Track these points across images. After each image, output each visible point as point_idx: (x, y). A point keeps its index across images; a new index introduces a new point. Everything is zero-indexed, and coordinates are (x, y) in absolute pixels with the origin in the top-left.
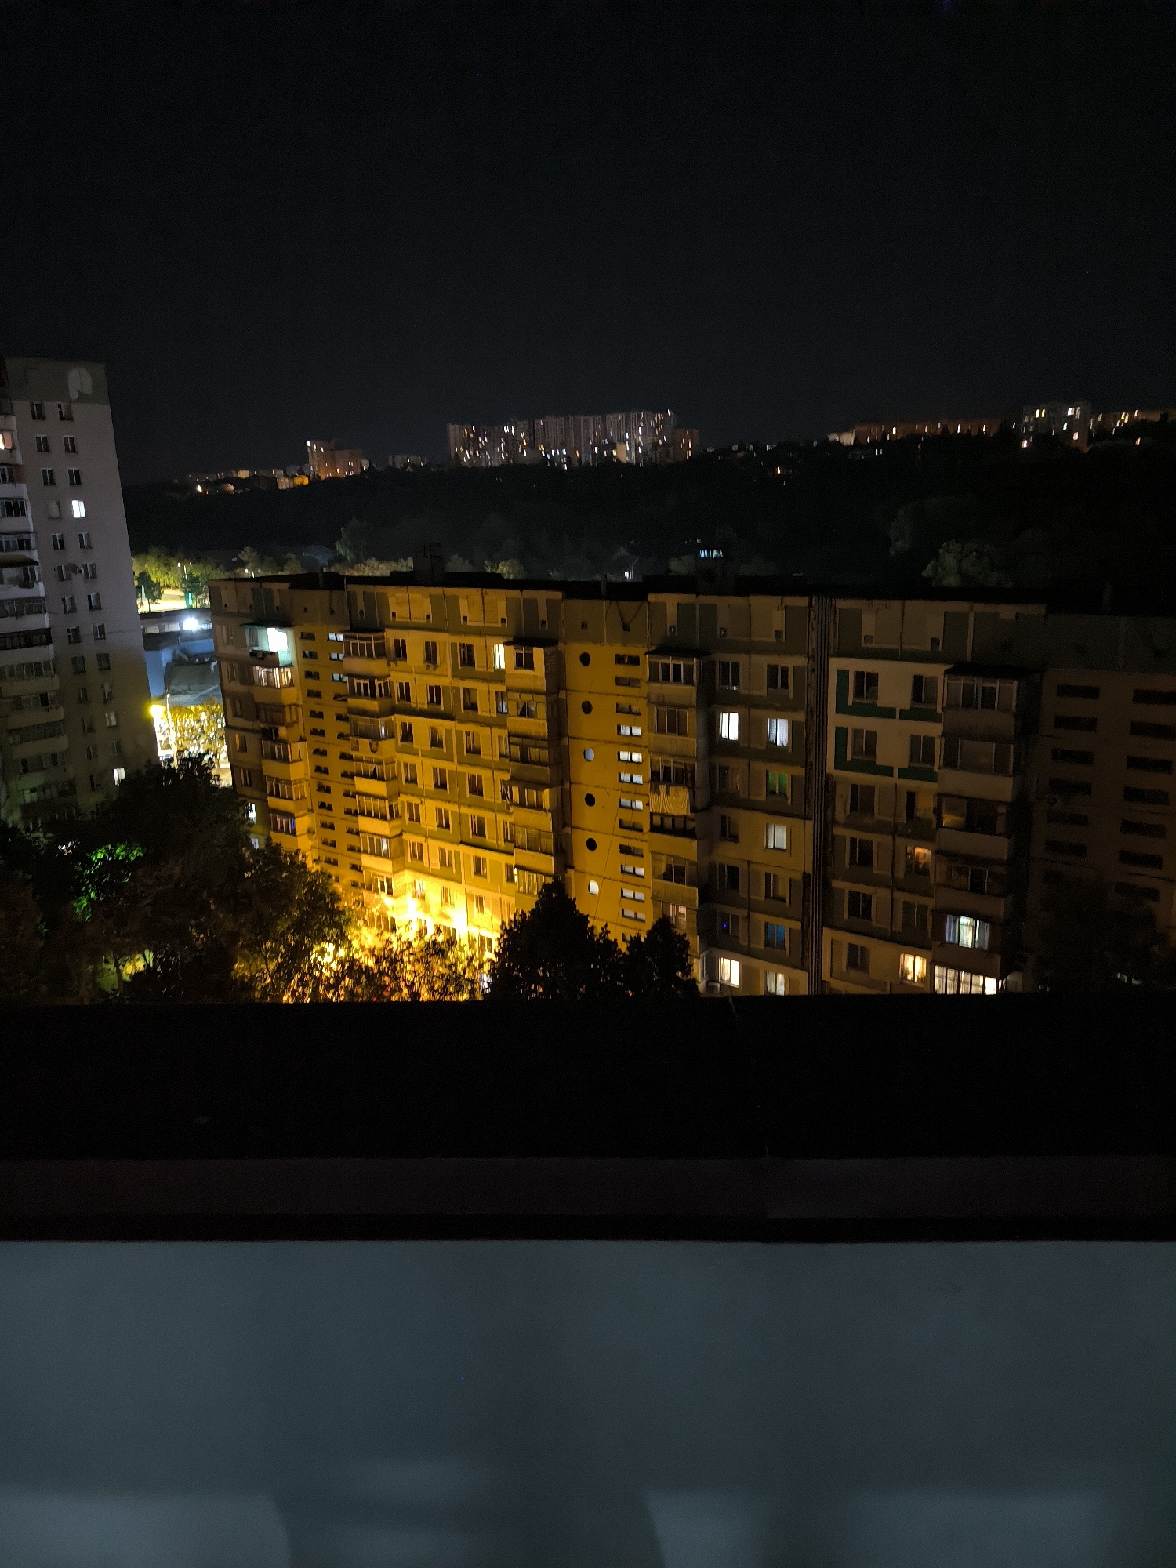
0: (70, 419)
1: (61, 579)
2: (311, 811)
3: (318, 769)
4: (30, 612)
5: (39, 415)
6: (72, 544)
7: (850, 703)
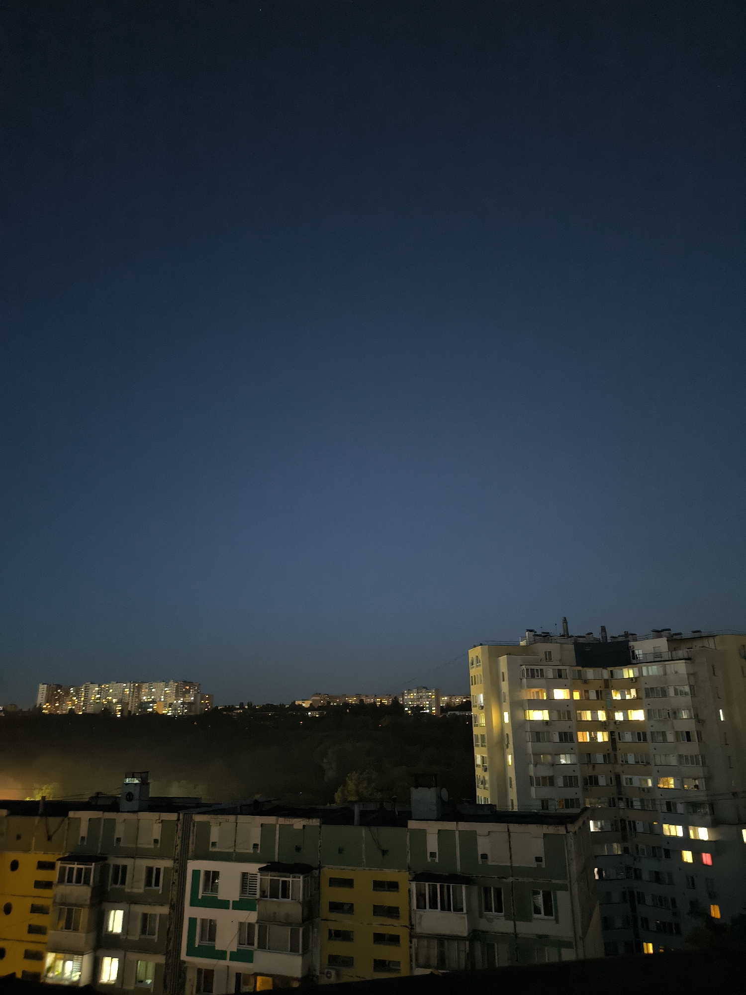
7: (200, 897)
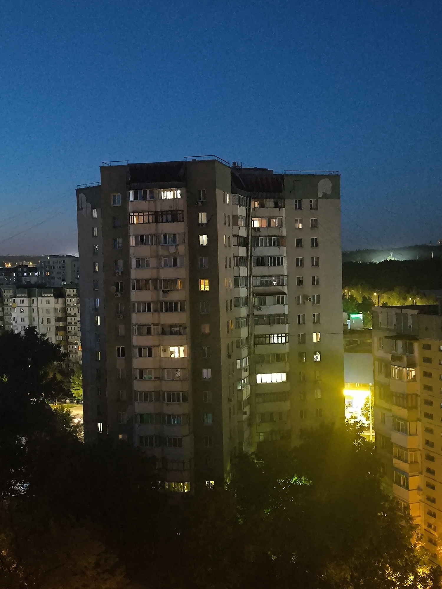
0: (317, 209)
1: (299, 303)
2: (421, 473)
3: (427, 443)
4: (278, 323)
5: (299, 207)
6: (308, 282)
